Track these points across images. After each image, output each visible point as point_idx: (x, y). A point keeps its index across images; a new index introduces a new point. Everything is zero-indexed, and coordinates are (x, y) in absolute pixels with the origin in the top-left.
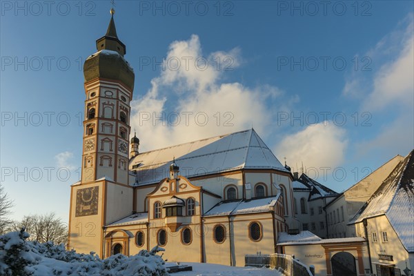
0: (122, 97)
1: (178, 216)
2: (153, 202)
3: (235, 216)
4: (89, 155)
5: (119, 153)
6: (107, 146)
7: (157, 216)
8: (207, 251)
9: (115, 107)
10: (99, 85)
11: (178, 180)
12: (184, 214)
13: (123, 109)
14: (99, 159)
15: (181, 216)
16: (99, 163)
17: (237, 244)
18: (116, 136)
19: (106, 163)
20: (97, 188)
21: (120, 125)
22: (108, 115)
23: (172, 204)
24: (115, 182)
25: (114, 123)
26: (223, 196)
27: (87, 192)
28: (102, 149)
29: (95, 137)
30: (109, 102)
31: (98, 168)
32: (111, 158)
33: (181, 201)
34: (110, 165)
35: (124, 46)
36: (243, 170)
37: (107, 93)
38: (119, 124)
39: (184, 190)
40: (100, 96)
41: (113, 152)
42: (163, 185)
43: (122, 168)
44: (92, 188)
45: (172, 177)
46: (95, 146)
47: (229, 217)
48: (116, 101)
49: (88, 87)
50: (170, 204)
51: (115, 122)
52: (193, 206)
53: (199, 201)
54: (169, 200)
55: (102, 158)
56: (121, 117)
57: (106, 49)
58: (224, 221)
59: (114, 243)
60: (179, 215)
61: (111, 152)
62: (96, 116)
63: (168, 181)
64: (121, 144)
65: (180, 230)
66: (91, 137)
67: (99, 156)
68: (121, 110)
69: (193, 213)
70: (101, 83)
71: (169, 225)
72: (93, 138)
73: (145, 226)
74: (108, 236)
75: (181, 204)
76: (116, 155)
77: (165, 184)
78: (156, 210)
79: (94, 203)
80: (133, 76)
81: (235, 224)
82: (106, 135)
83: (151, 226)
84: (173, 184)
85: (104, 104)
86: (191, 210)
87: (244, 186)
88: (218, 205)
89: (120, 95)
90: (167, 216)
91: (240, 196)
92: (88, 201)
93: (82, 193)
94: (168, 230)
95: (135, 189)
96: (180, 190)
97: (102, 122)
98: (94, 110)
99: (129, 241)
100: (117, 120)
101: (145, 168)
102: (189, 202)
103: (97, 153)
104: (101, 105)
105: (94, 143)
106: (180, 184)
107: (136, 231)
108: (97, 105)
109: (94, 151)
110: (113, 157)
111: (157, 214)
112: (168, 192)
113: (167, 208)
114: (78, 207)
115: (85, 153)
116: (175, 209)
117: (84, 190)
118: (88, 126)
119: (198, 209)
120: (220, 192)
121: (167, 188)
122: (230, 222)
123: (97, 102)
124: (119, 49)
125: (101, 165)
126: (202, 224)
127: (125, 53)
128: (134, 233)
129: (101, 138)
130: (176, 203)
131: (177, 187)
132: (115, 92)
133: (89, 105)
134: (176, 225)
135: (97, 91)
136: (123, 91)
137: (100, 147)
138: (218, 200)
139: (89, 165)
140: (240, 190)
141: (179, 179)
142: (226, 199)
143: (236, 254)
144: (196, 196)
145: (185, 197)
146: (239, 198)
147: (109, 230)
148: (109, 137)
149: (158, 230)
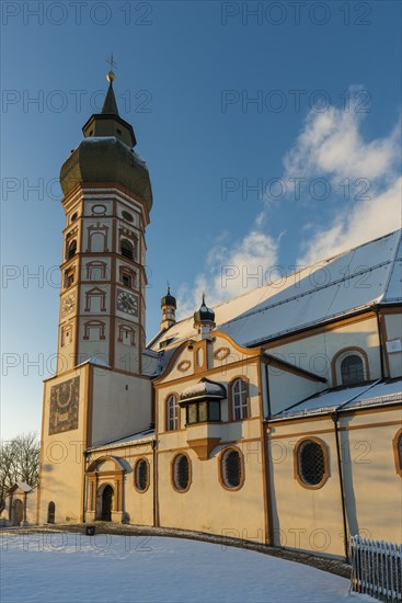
0: (124, 213)
1: (209, 421)
2: (165, 397)
3: (353, 413)
4: (67, 322)
5: (118, 313)
6: (96, 303)
7: (171, 426)
8: (280, 506)
9: (110, 231)
10: (82, 197)
11: (209, 342)
12: (225, 416)
13: (126, 234)
14: (82, 327)
15: (219, 421)
16: (82, 334)
17: (362, 490)
18: (113, 283)
19: (94, 333)
20: (78, 379)
21: (119, 263)
22: (97, 246)
23: (197, 394)
24: (111, 367)
25: (108, 260)
26: (329, 377)
27: (64, 388)
28: (87, 310)
29: (75, 289)
30: (99, 224)
31: (80, 343)
32: (103, 324)
33: (218, 388)
34: (103, 338)
35: (129, 128)
37: (96, 210)
38: (118, 261)
39: (224, 362)
40: (83, 217)
41: (108, 312)
42: (182, 358)
43: (127, 341)
44: (70, 381)
45: (199, 337)
46: (75, 306)
47: (336, 416)
48: (111, 220)
49: (68, 207)
50: (193, 395)
51: (110, 258)
52: (247, 396)
53: (257, 384)
54: (191, 387)
55: (87, 325)
56: (123, 249)
57: (96, 135)
58: (323, 430)
59: (100, 483)
60: (213, 419)
61: (103, 313)
62: (77, 251)
63: (190, 348)
64: (124, 298)
65: (218, 455)
66: (71, 291)
67: (83, 322)
68: (123, 237)
69: (246, 415)
70: (85, 193)
71: (193, 444)
73: (149, 448)
74: (92, 468)
75: (217, 393)
76: (113, 317)
77: (187, 355)
78: (169, 413)
80: (145, 175)
81: (352, 436)
82: (94, 283)
83: (161, 447)
84: (201, 353)
85: (90, 228)
86: (241, 406)
87: (382, 348)
89: (120, 209)
90: (188, 423)
91: (375, 372)
92: (66, 405)
93: (58, 391)
94: (192, 455)
96: (217, 364)
97: (86, 260)
98: (75, 242)
99: (124, 479)
100: (113, 255)
102: (237, 390)
103: (78, 316)
104: (86, 231)
105: (75, 299)
106: (215, 349)
107: (135, 459)
108: (79, 233)
109: (74, 314)
110: (107, 321)
111: (172, 422)
112: (191, 371)
113: (185, 405)
114: (52, 418)
115: (62, 320)
116: (203, 407)
117: (60, 386)
119: (255, 402)
120: (321, 367)
121: (189, 362)
122: (337, 430)
123: (79, 227)
124: (119, 132)
125: (86, 338)
126: (266, 439)
127: (134, 143)
128: (132, 463)
129: (86, 288)
130: (205, 392)
131: (210, 357)
132: (109, 205)
133: (69, 235)
134: (206, 443)
135: (79, 210)
136: (127, 203)
137: (83, 306)
138: (319, 386)
139: (67, 339)
140: (374, 359)
141: (214, 339)
142: (340, 382)
144: (252, 373)
145: (226, 377)
146: (372, 378)
147: (94, 457)
148: (99, 286)
149: (172, 455)
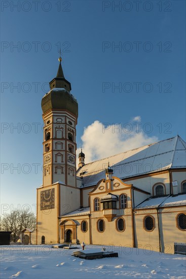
0: (69, 122)
1: (112, 208)
2: (94, 199)
3: (163, 208)
4: (47, 166)
5: (68, 163)
6: (59, 159)
7: (96, 209)
8: (138, 238)
9: (64, 130)
10: (52, 114)
11: (112, 180)
12: (118, 207)
13: (70, 131)
14: (54, 169)
15: (116, 208)
16: (54, 171)
17: (166, 233)
18: (66, 151)
19: (59, 171)
20: (53, 189)
21: (68, 143)
22: (59, 136)
23: (108, 199)
24: (66, 185)
25: (64, 142)
26: (152, 193)
27: (47, 192)
28: (56, 162)
29: (51, 153)
30: (59, 126)
31: (54, 175)
32: (62, 168)
33: (116, 197)
34: (62, 173)
35: (69, 84)
36: (170, 170)
37: (58, 120)
38: (67, 142)
39: (117, 188)
40: (53, 123)
41: (64, 163)
42: (100, 185)
43: (71, 174)
44: (50, 190)
45: (107, 178)
46: (51, 159)
47: (158, 209)
48: (64, 125)
49: (45, 117)
50: (106, 199)
51: (64, 141)
52: (126, 201)
53: (130, 197)
54: (106, 196)
55: (56, 167)
56: (69, 137)
57: (56, 87)
58: (154, 214)
59: (66, 229)
60: (114, 208)
61: (62, 163)
62: (51, 137)
63: (104, 182)
64: (70, 157)
65: (115, 220)
67: (54, 166)
68: (69, 132)
69: (126, 207)
70: (53, 113)
71: (106, 216)
72: (49, 154)
73: (88, 217)
74: (62, 224)
75: (115, 199)
76: (66, 165)
77: (102, 184)
78: (96, 205)
79: (52, 200)
80: (76, 105)
81: (163, 216)
82: (58, 151)
83: (92, 217)
84: (109, 184)
85: (56, 128)
86: (124, 204)
87: (171, 184)
88: (147, 200)
89: (68, 120)
90: (104, 209)
91: (168, 192)
92: (46, 199)
93: (44, 193)
94: (105, 220)
95: (81, 190)
96: (114, 188)
97: (55, 141)
98: (49, 133)
99: (76, 228)
100: (66, 139)
101: (89, 175)
102: (122, 198)
103: (52, 164)
104: (54, 129)
105: (51, 157)
106: (114, 183)
107: (82, 220)
108: (51, 129)
109: (51, 163)
110: (64, 166)
111: (96, 208)
112: (104, 190)
113: (104, 202)
114: (42, 204)
115: (45, 165)
116: (110, 203)
117: (45, 191)
118: (46, 145)
119: (129, 203)
120: (149, 190)
121: (104, 187)
122: (158, 213)
123: (51, 127)
124: (65, 86)
125: (56, 173)
126: (133, 215)
127: (71, 89)
128: (80, 222)
129: (55, 153)
130: (111, 198)
131: (112, 186)
132: (63, 118)
133: (46, 130)
134: (111, 216)
135: (51, 120)
136: (70, 117)
137: (54, 160)
138: (147, 196)
139: (48, 173)
140: (168, 188)
141: (114, 180)
142: (155, 195)
143: (164, 241)
144: (128, 193)
145: (118, 193)
146: (167, 194)
147: (63, 220)
148: (60, 152)
149: (97, 220)
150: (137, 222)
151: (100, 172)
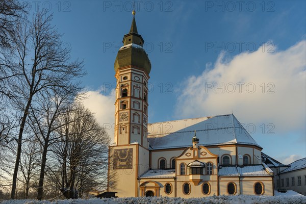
0: (144, 82)
2: (180, 163)
3: (244, 177)
4: (124, 124)
6: (136, 119)
7: (182, 174)
9: (141, 89)
10: (130, 71)
11: (199, 149)
12: (204, 173)
13: (145, 91)
14: (132, 128)
18: (142, 112)
19: (136, 131)
20: (131, 150)
21: (144, 103)
22: (137, 95)
24: (142, 146)
25: (141, 102)
26: (220, 162)
27: (123, 152)
28: (133, 121)
29: (128, 111)
30: (137, 85)
31: (131, 135)
32: (139, 128)
33: (203, 164)
34: (139, 133)
36: (236, 145)
37: (136, 78)
39: (204, 157)
40: (131, 80)
41: (141, 123)
42: (187, 152)
43: (145, 136)
44: (127, 149)
45: (195, 147)
46: (129, 118)
47: (240, 177)
48: (141, 85)
49: (121, 72)
50: (196, 166)
52: (212, 168)
53: (216, 165)
55: (133, 127)
56: (144, 97)
57: (133, 42)
58: (236, 181)
59: (146, 190)
60: (201, 174)
61: (139, 123)
62: (129, 95)
63: (191, 149)
64: (144, 118)
65: (201, 184)
66: (125, 111)
69: (211, 173)
70: (132, 70)
71: (194, 181)
72: (126, 112)
73: (173, 180)
74: (142, 185)
75: (202, 166)
76: (142, 125)
77: (189, 151)
78: (181, 169)
79: (129, 160)
81: (244, 184)
82: (136, 110)
83: (178, 180)
84: (196, 152)
85: (134, 86)
86: (210, 171)
87: (236, 156)
89: (144, 80)
90: (192, 174)
92: (124, 158)
93: (119, 152)
94: (192, 184)
95: (150, 152)
96: (201, 156)
97: (133, 100)
98: (126, 90)
99: (159, 189)
100: (142, 99)
102: (208, 165)
103: (130, 123)
104: (132, 87)
105: (128, 115)
106: (201, 152)
107: (166, 183)
108: (129, 86)
109: (128, 122)
110: (141, 127)
111: (182, 172)
112: (192, 157)
113: (192, 168)
114: (115, 162)
115: (120, 123)
116: (198, 170)
117: (120, 150)
118: (122, 102)
119: (215, 170)
121: (191, 154)
122: (240, 181)
123: (129, 84)
124: (141, 43)
125: (133, 132)
126: (218, 181)
128: (164, 184)
129: (133, 112)
130: (200, 165)
131: (199, 154)
132: (141, 78)
133: (122, 86)
134: (199, 181)
135: (129, 76)
136: (145, 77)
139: (123, 132)
140: (234, 159)
141: (201, 148)
142: (222, 164)
144: (214, 162)
145: (205, 161)
146: (233, 164)
147: (143, 181)
148: (137, 112)
149: (183, 183)
150: (221, 188)
151: (164, 135)
